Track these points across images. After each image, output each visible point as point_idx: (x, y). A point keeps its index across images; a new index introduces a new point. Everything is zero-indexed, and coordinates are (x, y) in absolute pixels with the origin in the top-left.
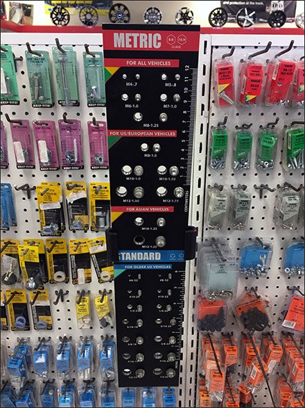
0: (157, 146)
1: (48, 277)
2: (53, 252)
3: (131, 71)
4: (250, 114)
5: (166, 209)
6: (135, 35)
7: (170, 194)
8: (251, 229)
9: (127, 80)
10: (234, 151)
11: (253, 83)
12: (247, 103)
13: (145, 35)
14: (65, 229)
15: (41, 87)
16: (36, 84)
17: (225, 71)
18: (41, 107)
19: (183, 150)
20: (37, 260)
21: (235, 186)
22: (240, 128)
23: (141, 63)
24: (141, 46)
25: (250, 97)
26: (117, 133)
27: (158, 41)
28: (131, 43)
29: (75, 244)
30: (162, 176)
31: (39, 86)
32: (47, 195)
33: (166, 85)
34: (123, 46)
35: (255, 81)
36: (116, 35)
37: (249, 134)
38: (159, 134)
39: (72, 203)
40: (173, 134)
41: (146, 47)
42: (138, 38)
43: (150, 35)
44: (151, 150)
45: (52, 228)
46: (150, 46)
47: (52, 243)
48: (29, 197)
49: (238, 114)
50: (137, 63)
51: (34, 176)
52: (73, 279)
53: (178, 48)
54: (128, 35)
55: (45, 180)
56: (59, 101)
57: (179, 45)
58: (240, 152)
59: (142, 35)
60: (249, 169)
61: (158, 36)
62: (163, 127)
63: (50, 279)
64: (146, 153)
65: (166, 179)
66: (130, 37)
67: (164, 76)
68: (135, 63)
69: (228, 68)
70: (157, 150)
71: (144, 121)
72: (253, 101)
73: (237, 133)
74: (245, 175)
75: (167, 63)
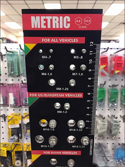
0: (67, 106)
1: (12, 163)
2: (15, 150)
3: (46, 47)
4: (116, 80)
5: (75, 153)
6: (49, 18)
7: (78, 141)
8: (119, 138)
9: (43, 54)
10: (109, 98)
11: (118, 65)
12: (115, 74)
13: (57, 18)
14: (22, 137)
15: (12, 67)
16: (10, 66)
17: (104, 59)
18: (13, 77)
19: (88, 108)
20: (5, 155)
21: (110, 116)
22: (111, 87)
23: (54, 40)
24: (54, 27)
25: (117, 72)
26: (36, 95)
27: (67, 22)
28: (46, 24)
29: (27, 145)
30: (72, 128)
31: (11, 67)
32: (12, 120)
33: (75, 57)
34: (39, 27)
35: (119, 64)
36: (33, 18)
37: (116, 90)
38: (69, 95)
39: (26, 124)
40: (80, 95)
41: (58, 27)
42: (51, 20)
43: (61, 18)
44: (62, 108)
45: (14, 138)
46: (61, 27)
47: (15, 145)
48: (5, 121)
49: (110, 80)
50: (50, 40)
51: (8, 110)
52: (25, 164)
53: (84, 28)
54: (43, 18)
55: (13, 112)
56: (21, 74)
57: (85, 25)
58: (112, 98)
59: (54, 18)
60: (117, 107)
61: (68, 18)
62: (72, 90)
63: (13, 164)
64: (59, 110)
65: (75, 130)
66: (45, 20)
67: (73, 51)
68: (49, 40)
69: (105, 58)
70: (67, 109)
71: (57, 85)
72: (118, 74)
73: (110, 89)
74: (115, 110)
75: (75, 40)
